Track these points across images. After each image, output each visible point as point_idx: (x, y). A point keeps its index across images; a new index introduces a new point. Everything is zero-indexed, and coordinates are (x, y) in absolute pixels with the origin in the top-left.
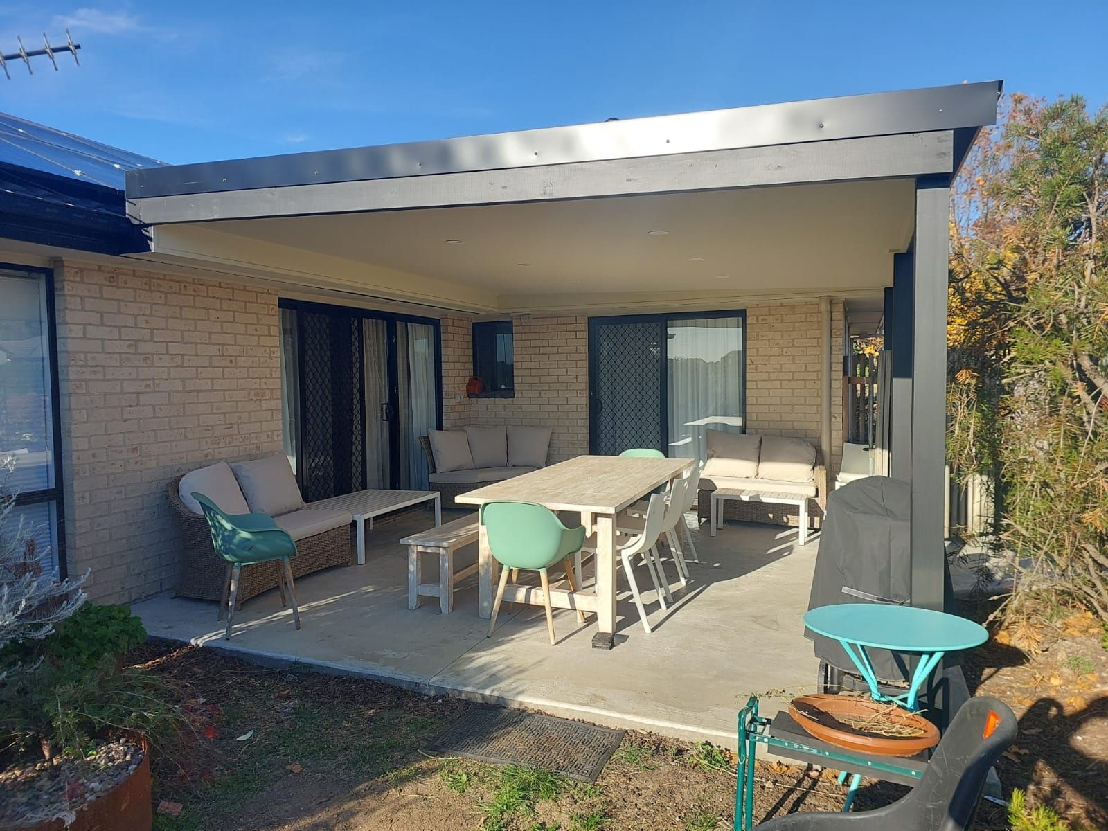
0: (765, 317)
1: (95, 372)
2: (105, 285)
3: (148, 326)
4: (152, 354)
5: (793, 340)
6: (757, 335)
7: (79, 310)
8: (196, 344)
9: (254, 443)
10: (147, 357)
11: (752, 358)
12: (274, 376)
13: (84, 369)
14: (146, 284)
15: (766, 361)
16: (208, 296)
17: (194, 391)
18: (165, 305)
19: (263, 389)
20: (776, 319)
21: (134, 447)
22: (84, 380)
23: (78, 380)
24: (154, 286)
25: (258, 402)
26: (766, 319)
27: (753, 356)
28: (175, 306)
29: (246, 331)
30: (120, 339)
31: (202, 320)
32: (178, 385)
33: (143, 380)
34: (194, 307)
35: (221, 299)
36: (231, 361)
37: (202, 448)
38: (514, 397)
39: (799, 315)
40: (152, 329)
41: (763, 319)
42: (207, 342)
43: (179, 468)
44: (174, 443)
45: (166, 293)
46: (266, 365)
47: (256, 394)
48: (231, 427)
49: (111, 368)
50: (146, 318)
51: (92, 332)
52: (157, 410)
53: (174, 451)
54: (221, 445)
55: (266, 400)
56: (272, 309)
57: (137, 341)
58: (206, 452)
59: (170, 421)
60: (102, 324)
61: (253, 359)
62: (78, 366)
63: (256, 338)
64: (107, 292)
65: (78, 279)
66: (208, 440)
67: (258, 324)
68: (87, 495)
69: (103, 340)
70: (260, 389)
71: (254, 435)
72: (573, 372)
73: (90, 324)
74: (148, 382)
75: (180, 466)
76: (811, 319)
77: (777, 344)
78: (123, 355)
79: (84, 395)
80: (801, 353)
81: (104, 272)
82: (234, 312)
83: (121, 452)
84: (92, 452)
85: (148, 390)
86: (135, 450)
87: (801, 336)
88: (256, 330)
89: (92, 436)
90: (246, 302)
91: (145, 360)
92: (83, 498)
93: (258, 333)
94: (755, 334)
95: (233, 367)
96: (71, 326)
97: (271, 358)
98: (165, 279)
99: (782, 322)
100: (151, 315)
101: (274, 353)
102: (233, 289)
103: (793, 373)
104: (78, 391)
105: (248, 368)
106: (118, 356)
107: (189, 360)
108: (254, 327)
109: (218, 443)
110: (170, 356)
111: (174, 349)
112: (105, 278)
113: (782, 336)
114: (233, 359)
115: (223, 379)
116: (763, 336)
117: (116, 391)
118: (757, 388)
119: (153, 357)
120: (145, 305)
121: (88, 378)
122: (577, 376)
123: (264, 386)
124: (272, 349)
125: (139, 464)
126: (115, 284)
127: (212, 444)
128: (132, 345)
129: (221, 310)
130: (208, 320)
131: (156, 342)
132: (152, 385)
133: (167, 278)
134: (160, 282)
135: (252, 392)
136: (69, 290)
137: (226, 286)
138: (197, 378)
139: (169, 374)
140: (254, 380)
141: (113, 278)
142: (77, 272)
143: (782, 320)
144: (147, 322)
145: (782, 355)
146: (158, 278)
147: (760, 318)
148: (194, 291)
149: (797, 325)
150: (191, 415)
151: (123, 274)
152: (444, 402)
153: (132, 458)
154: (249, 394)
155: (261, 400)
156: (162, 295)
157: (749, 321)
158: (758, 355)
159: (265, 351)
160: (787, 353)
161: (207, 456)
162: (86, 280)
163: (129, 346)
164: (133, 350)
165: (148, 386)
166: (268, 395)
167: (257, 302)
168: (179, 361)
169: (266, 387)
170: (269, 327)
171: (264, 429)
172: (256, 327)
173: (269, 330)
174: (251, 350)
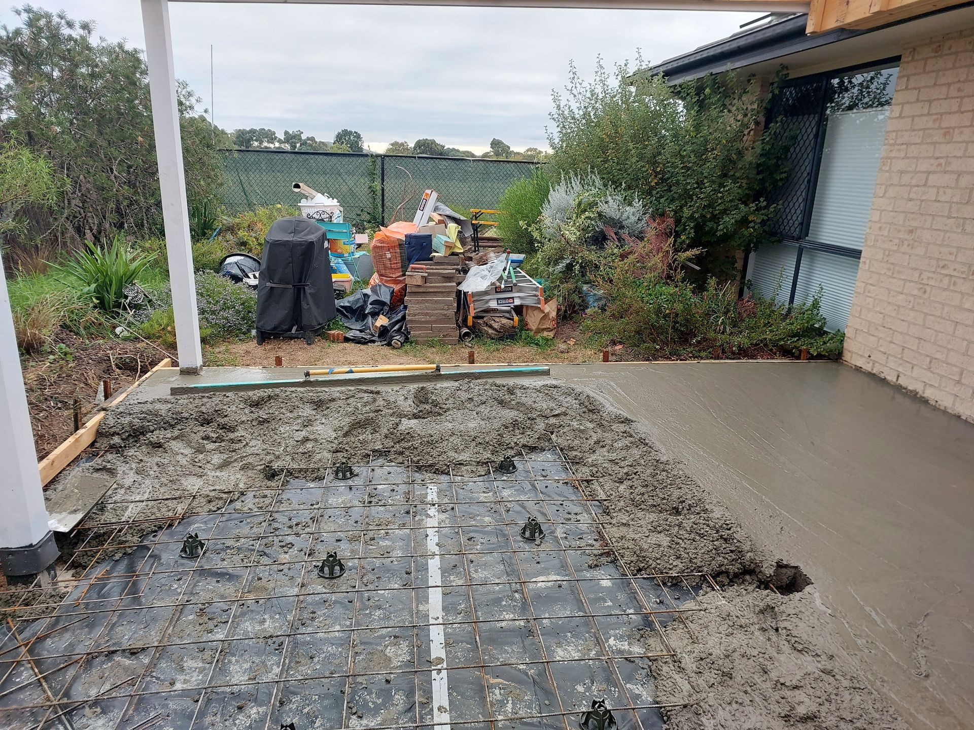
1: (899, 150)
2: (931, 58)
3: (959, 94)
4: (954, 128)
10: (946, 132)
13: (891, 148)
21: (911, 229)
22: (891, 158)
23: (885, 158)
30: (929, 114)
33: (937, 158)
43: (945, 265)
44: (948, 235)
49: (912, 146)
50: (957, 86)
51: (906, 110)
52: (941, 193)
53: (945, 243)
57: (941, 114)
59: (951, 208)
60: (917, 101)
62: (888, 144)
64: (930, 64)
65: (911, 58)
68: (869, 260)
69: (913, 117)
73: (907, 103)
74: (941, 161)
75: (946, 262)
78: (925, 131)
79: (887, 171)
81: (933, 43)
83: (899, 231)
85: (939, 169)
86: (911, 231)
89: (882, 210)
91: (945, 135)
92: (865, 262)
104: (882, 168)
106: (921, 133)
112: (931, 51)
117: (910, 169)
119: (953, 131)
120: (963, 70)
121: (893, 155)
125: (910, 247)
126: (940, 53)
128: (937, 119)
131: (963, 112)
132: (943, 165)
136: (901, 72)
139: (966, 150)
141: (939, 46)
142: (910, 52)
144: (959, 90)
151: (948, 39)
153: (906, 240)
162: (915, 58)
163: (935, 121)
164: (937, 125)
165: (940, 165)
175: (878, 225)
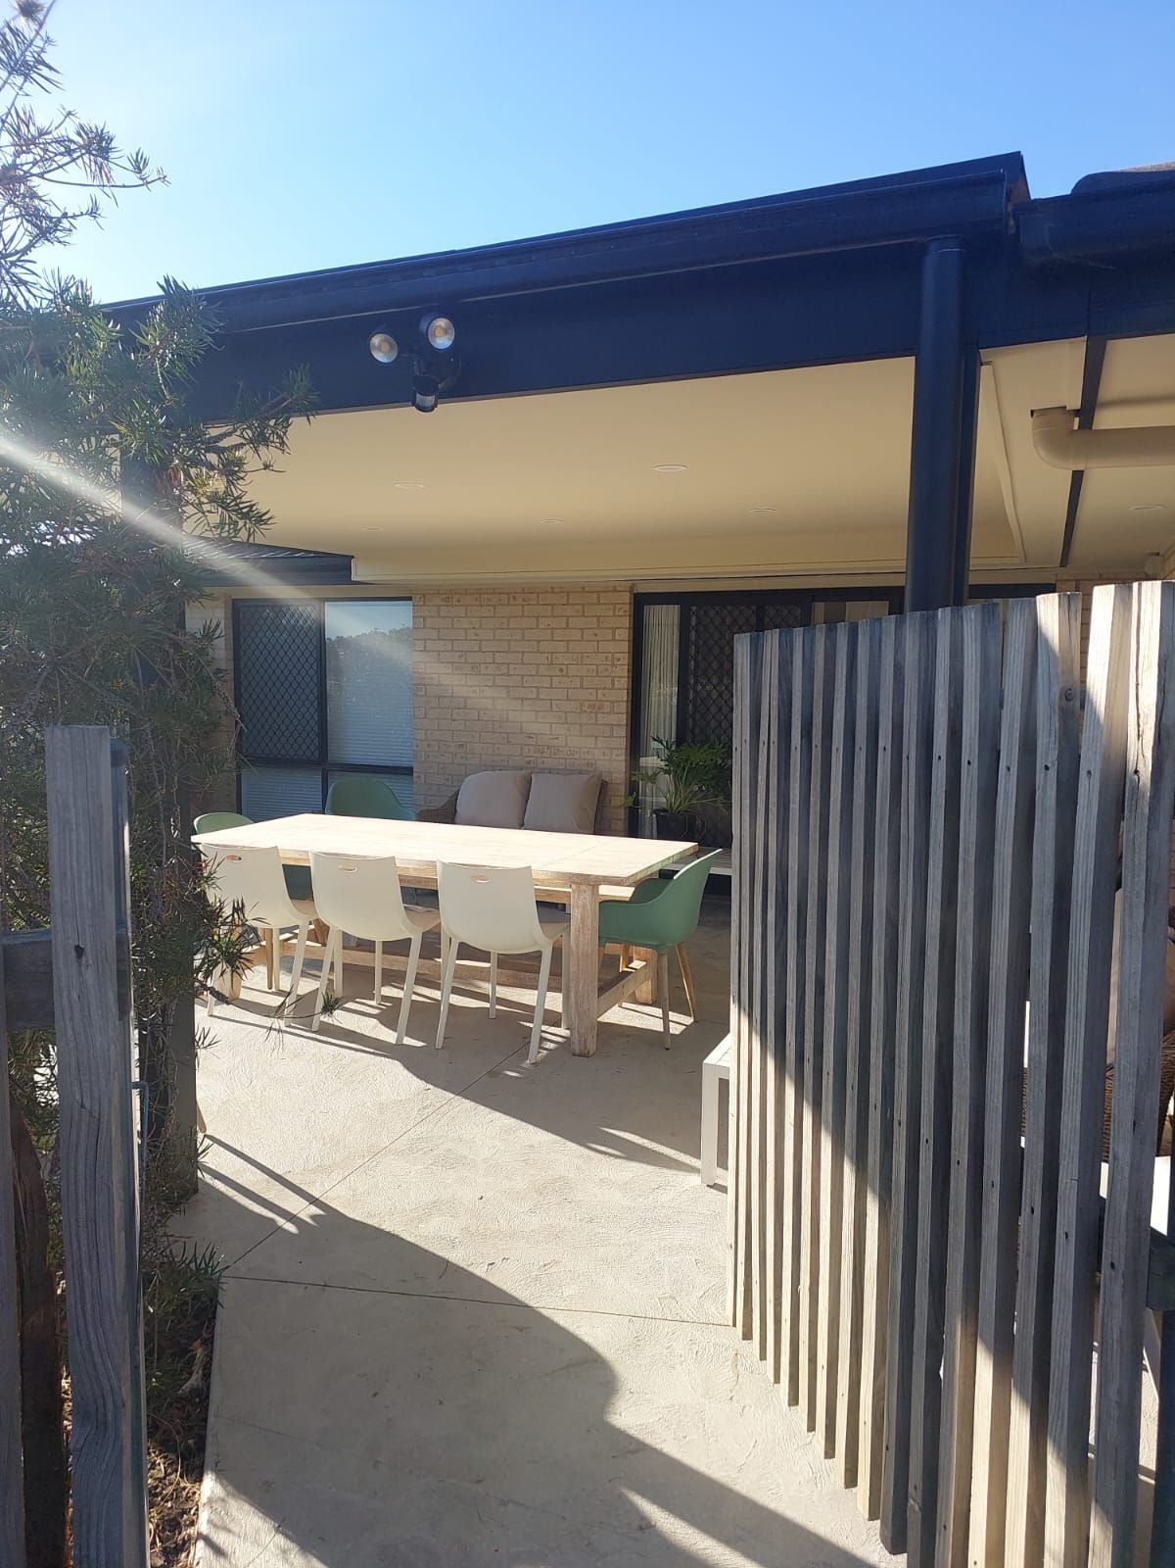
1: (431, 679)
3: (477, 638)
4: (480, 664)
9: (583, 759)
12: (616, 686)
13: (422, 676)
14: (476, 600)
16: (538, 604)
17: (519, 699)
18: (494, 617)
19: (600, 701)
23: (419, 684)
24: (484, 601)
25: (593, 715)
28: (503, 617)
29: (582, 637)
30: (452, 651)
31: (531, 629)
32: (503, 692)
33: (471, 686)
34: (523, 616)
35: (552, 605)
36: (561, 670)
37: (524, 754)
40: (481, 641)
45: (494, 606)
46: (605, 674)
47: (590, 706)
48: (557, 738)
50: (473, 631)
54: (545, 755)
55: (604, 713)
56: (620, 609)
57: (466, 652)
58: (528, 759)
60: (439, 639)
63: (596, 643)
65: (422, 603)
66: (531, 747)
67: (599, 627)
68: (422, 775)
70: (597, 700)
71: (586, 750)
73: (429, 639)
74: (474, 688)
81: (441, 594)
82: (568, 617)
83: (449, 746)
85: (474, 695)
86: (462, 745)
88: (596, 635)
90: (583, 605)
91: (472, 668)
92: (419, 777)
93: (598, 638)
95: (563, 676)
97: (613, 665)
98: (494, 593)
100: (480, 628)
101: (619, 660)
102: (568, 594)
104: (417, 693)
105: (582, 677)
106: (450, 665)
107: (515, 669)
108: (592, 632)
109: (542, 753)
110: (497, 665)
111: (500, 658)
112: (442, 600)
114: (564, 667)
115: (551, 687)
121: (426, 683)
123: (600, 697)
124: (616, 655)
127: (533, 752)
128: (463, 656)
129: (552, 616)
130: (537, 627)
131: (484, 652)
133: (497, 591)
134: (490, 597)
135: (586, 704)
137: (559, 590)
139: (494, 681)
140: (589, 691)
144: (476, 634)
146: (486, 594)
148: (524, 600)
150: (514, 722)
151: (456, 593)
154: (581, 705)
155: (597, 713)
156: (492, 608)
159: (607, 658)
161: (529, 763)
162: (427, 603)
163: (460, 657)
164: (463, 660)
165: (474, 692)
166: (607, 707)
167: (599, 604)
168: (504, 670)
169: (604, 699)
170: (614, 630)
171: (599, 745)
172: (596, 631)
173: (614, 633)
174: (588, 657)
175: (426, 743)
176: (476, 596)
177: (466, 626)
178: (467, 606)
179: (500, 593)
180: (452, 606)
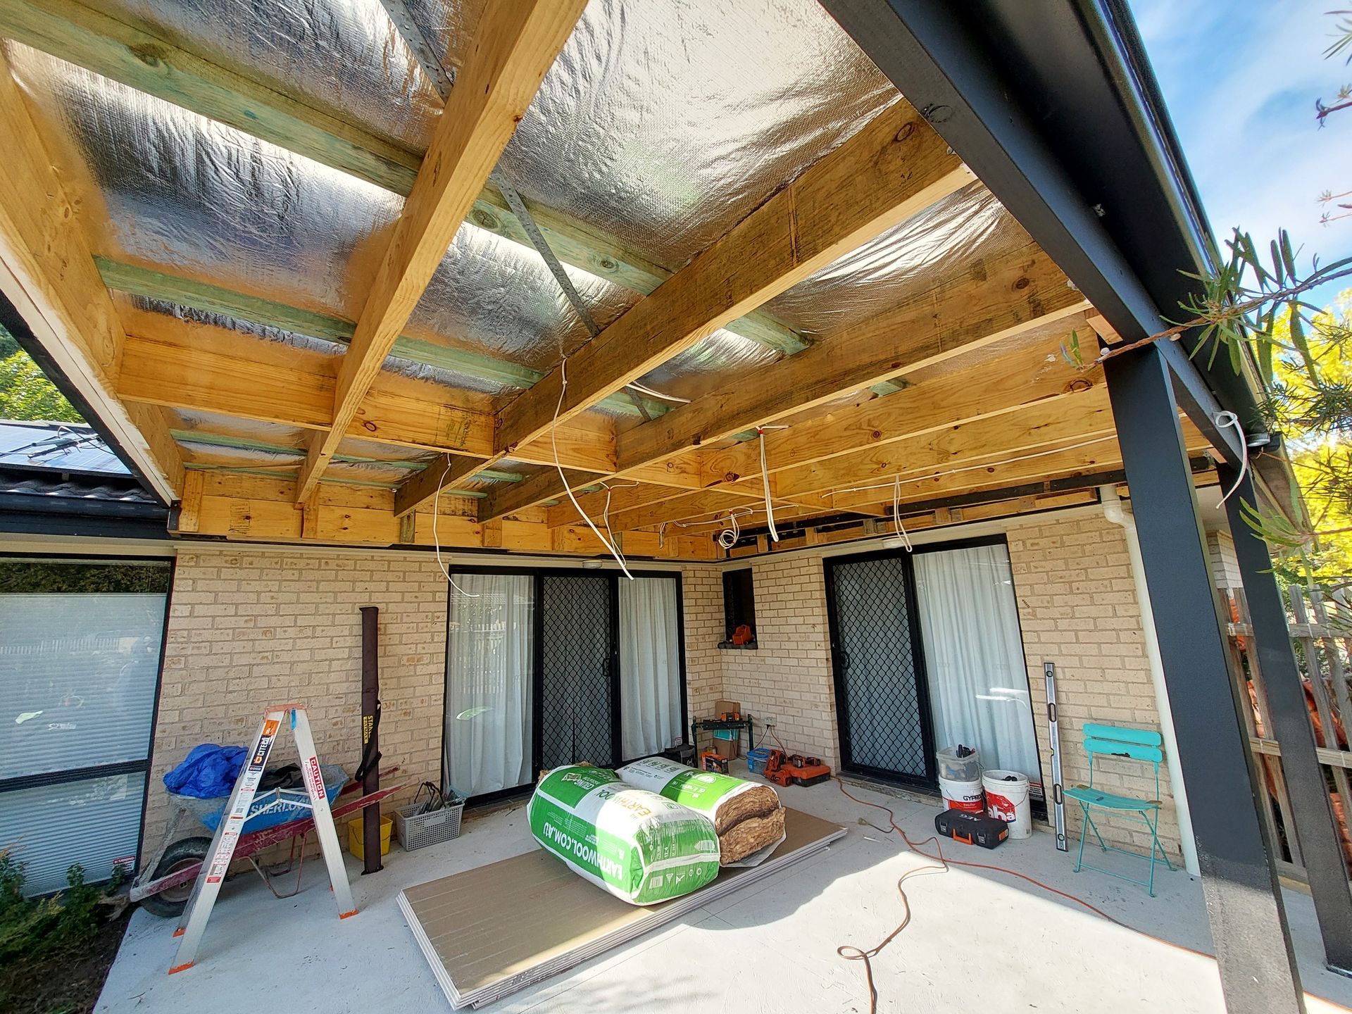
0: (1036, 541)
1: (198, 648)
2: (224, 567)
3: (273, 601)
4: (275, 628)
5: (1085, 569)
6: (1029, 567)
7: (188, 591)
8: (334, 615)
9: (402, 710)
10: (267, 631)
11: (1026, 599)
12: (433, 640)
13: (184, 645)
14: (275, 563)
15: (1048, 602)
16: (355, 570)
17: (326, 660)
18: (298, 580)
19: (419, 654)
20: (1054, 543)
21: (239, 718)
22: (186, 656)
23: (176, 656)
24: (286, 564)
25: (412, 667)
26: (1038, 544)
27: (1027, 596)
28: (311, 581)
29: (402, 599)
30: (236, 615)
31: (345, 592)
32: (306, 655)
33: (260, 652)
34: (336, 580)
35: (371, 571)
37: (330, 717)
38: (757, 648)
39: (1089, 534)
40: (279, 605)
41: (1032, 545)
42: (350, 612)
45: (301, 570)
46: (425, 630)
47: (409, 660)
49: (219, 643)
50: (273, 594)
51: (199, 610)
52: (274, 680)
55: (423, 664)
56: (439, 576)
57: (257, 616)
60: (216, 603)
61: (408, 625)
62: (178, 643)
63: (416, 604)
64: (225, 573)
65: (193, 564)
66: (339, 708)
67: (419, 591)
69: (214, 617)
70: (416, 654)
71: (404, 701)
72: (811, 620)
73: (200, 603)
74: (266, 654)
76: (1111, 538)
77: (1061, 578)
78: (237, 630)
80: (1103, 589)
81: (225, 556)
82: (388, 582)
83: (220, 724)
84: (183, 725)
85: (265, 661)
86: (241, 720)
87: (1097, 563)
88: (416, 597)
89: (184, 709)
90: (404, 572)
91: (265, 633)
93: (418, 600)
94: (1024, 565)
96: (176, 607)
97: (433, 623)
98: (301, 557)
99: (1063, 546)
100: (279, 591)
101: (438, 618)
103: (1095, 619)
104: (173, 666)
105: (401, 634)
106: (231, 632)
107: (323, 631)
108: (413, 594)
109: (353, 711)
110: (298, 629)
111: (304, 621)
112: (226, 561)
113: (1067, 564)
116: (1036, 567)
117: (224, 664)
118: (1040, 642)
119: (275, 630)
120: (273, 582)
121: (189, 653)
122: (814, 625)
123: (419, 650)
124: (436, 614)
125: (242, 735)
126: (238, 565)
127: (343, 712)
128: (251, 620)
129: (371, 580)
130: (353, 591)
131: (282, 616)
132: (270, 657)
133: (304, 556)
134: (295, 561)
135: (405, 658)
136: (179, 574)
138: (332, 647)
139: (294, 645)
140: (409, 646)
141: (236, 560)
142: (192, 558)
143: (1062, 542)
144: (272, 598)
145: (1071, 592)
146: (291, 557)
147: (1028, 543)
148: (337, 565)
149: (1088, 548)
150: (319, 684)
151: (248, 556)
152: (687, 654)
153: (234, 730)
154: (400, 660)
155: (415, 665)
156: (296, 572)
157: (1012, 547)
158: (1033, 594)
159: (427, 616)
160: (1078, 589)
161: (336, 724)
162: (202, 564)
163: (246, 621)
164: (251, 624)
166: (426, 659)
167: (420, 571)
168: (309, 632)
169: (424, 652)
170: (434, 593)
171: (417, 694)
172: (417, 594)
173: (434, 596)
174: (408, 616)
176: (276, 560)
177: (258, 589)
178: (262, 569)
179: (308, 558)
180: (241, 569)
